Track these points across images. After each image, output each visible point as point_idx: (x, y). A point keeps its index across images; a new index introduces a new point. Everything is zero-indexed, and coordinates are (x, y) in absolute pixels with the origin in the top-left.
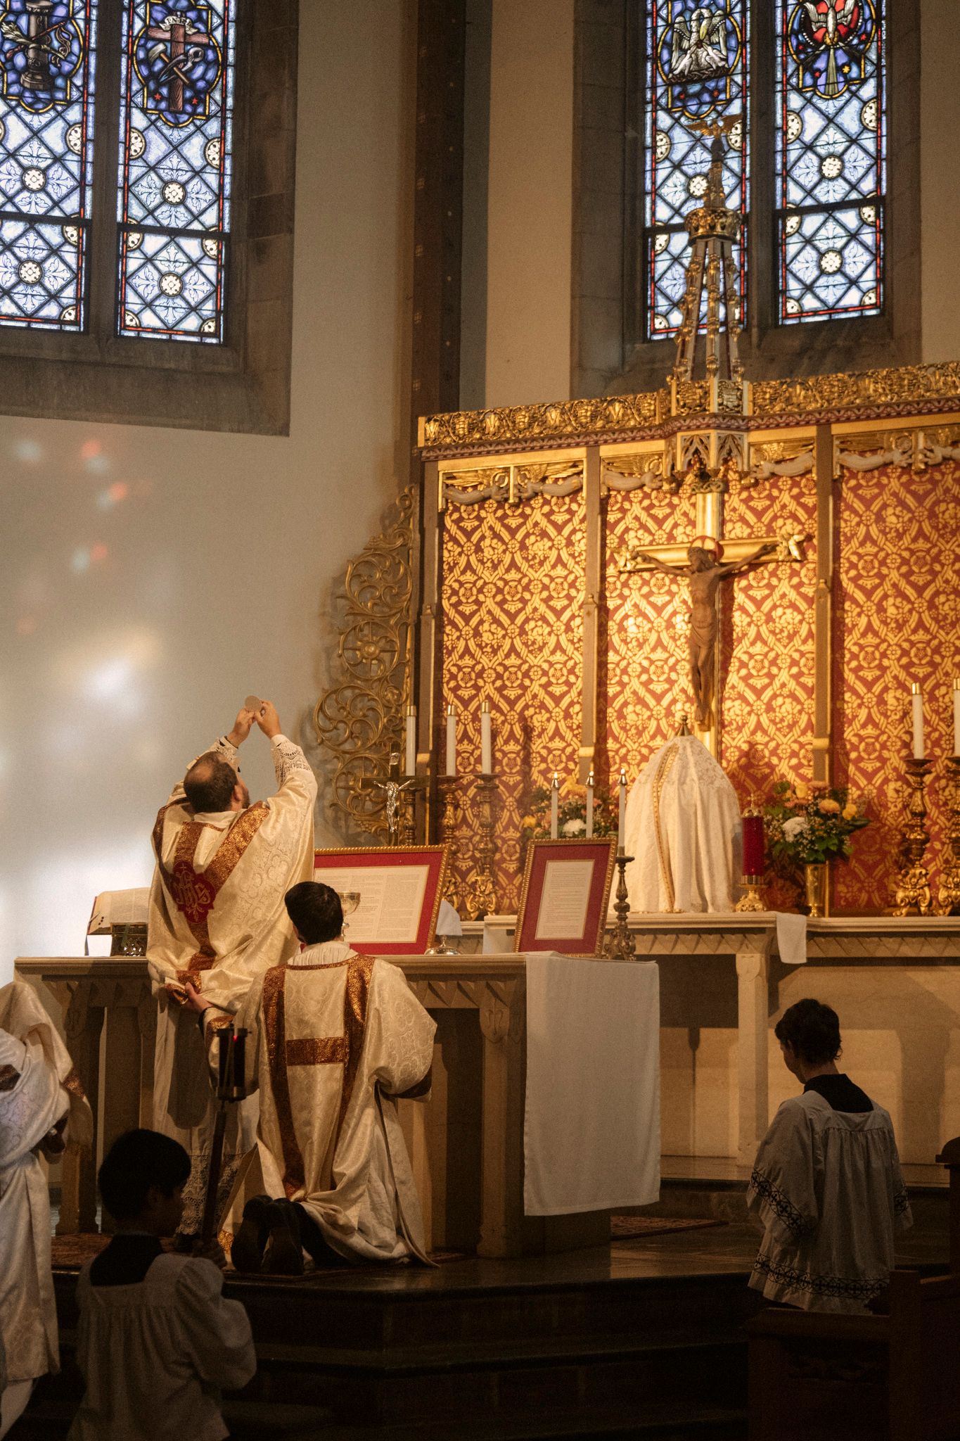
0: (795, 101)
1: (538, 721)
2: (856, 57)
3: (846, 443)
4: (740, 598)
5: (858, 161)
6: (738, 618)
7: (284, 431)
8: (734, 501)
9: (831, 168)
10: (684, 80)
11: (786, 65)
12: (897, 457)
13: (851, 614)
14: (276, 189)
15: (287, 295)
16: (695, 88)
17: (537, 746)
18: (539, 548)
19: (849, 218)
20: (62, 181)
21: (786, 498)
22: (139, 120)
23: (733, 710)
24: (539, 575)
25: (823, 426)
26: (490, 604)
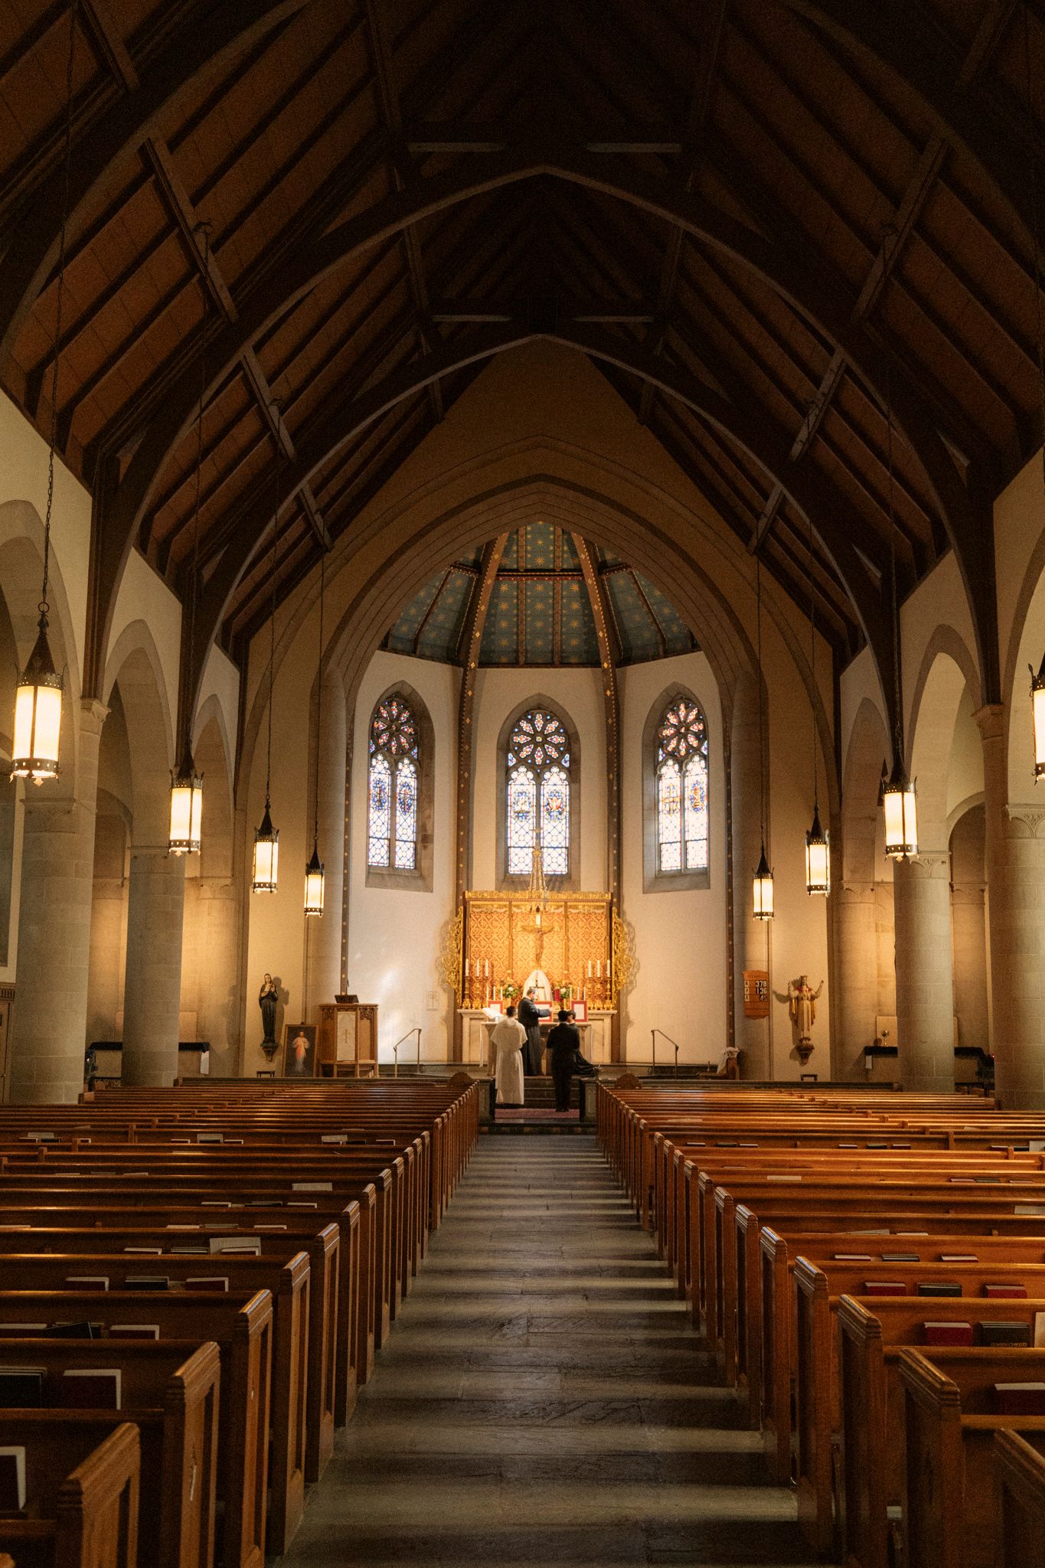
0: (546, 821)
1: (495, 963)
2: (560, 814)
3: (571, 907)
4: (545, 939)
5: (561, 838)
6: (545, 943)
7: (432, 892)
8: (544, 917)
9: (555, 838)
10: (519, 813)
11: (544, 814)
12: (582, 911)
13: (571, 944)
14: (429, 832)
15: (432, 859)
16: (521, 815)
17: (495, 969)
18: (495, 923)
19: (559, 850)
20: (384, 828)
21: (556, 917)
22: (398, 813)
23: (543, 963)
24: (496, 930)
25: (566, 903)
26: (483, 936)
